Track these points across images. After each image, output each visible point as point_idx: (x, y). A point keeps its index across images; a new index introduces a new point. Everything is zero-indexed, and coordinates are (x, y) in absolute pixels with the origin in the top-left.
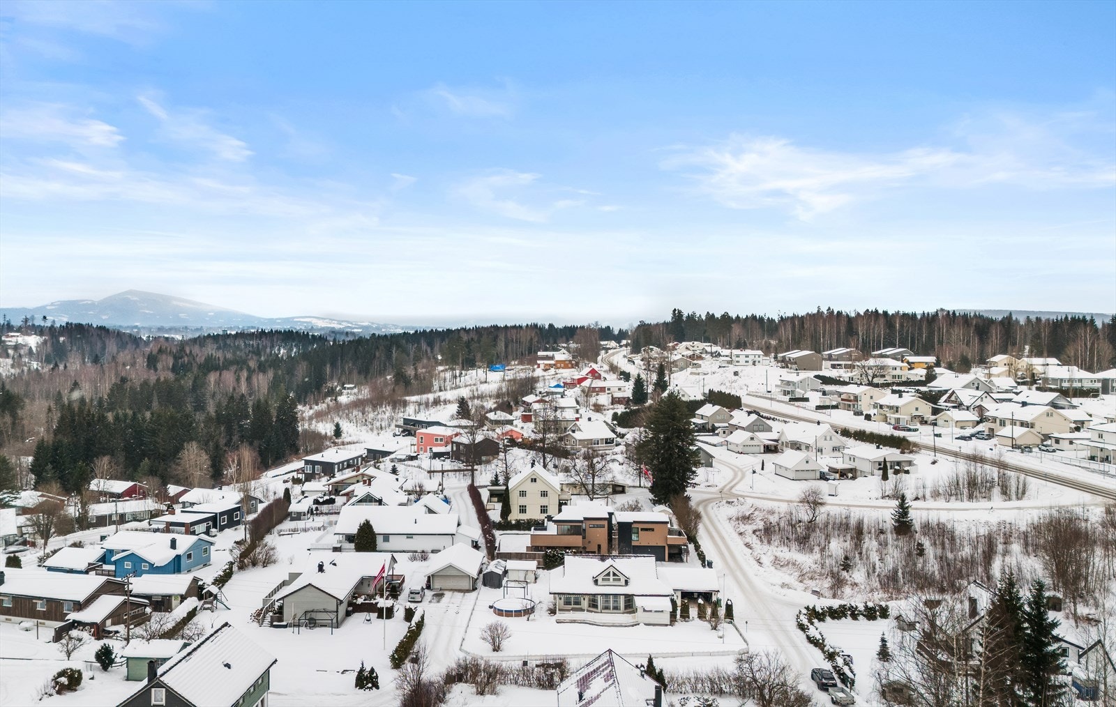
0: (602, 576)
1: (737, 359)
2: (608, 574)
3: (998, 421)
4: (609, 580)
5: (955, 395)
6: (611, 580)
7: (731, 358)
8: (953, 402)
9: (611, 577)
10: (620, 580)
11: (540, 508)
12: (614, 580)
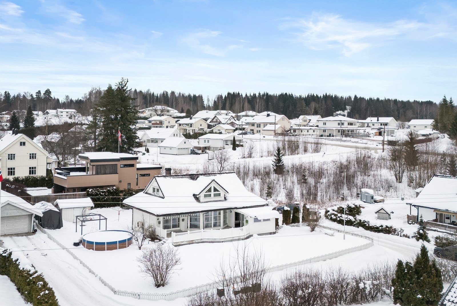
0: (204, 193)
1: (62, 114)
2: (210, 190)
3: (256, 125)
4: (210, 195)
5: (216, 118)
6: (212, 195)
7: (57, 113)
8: (215, 122)
9: (212, 193)
10: (219, 195)
11: (28, 170)
12: (215, 195)
